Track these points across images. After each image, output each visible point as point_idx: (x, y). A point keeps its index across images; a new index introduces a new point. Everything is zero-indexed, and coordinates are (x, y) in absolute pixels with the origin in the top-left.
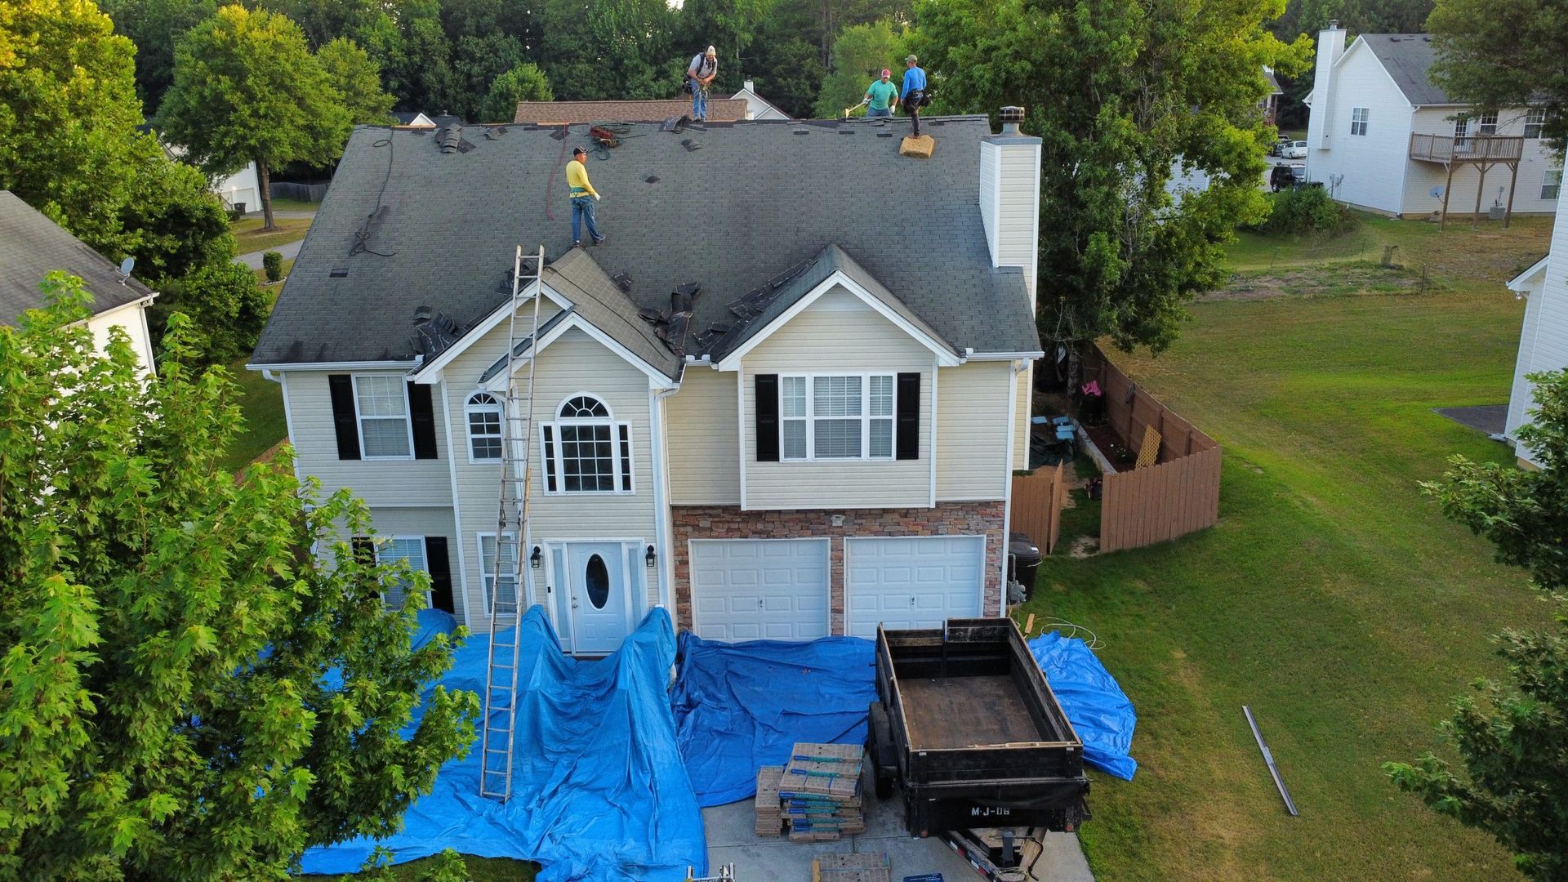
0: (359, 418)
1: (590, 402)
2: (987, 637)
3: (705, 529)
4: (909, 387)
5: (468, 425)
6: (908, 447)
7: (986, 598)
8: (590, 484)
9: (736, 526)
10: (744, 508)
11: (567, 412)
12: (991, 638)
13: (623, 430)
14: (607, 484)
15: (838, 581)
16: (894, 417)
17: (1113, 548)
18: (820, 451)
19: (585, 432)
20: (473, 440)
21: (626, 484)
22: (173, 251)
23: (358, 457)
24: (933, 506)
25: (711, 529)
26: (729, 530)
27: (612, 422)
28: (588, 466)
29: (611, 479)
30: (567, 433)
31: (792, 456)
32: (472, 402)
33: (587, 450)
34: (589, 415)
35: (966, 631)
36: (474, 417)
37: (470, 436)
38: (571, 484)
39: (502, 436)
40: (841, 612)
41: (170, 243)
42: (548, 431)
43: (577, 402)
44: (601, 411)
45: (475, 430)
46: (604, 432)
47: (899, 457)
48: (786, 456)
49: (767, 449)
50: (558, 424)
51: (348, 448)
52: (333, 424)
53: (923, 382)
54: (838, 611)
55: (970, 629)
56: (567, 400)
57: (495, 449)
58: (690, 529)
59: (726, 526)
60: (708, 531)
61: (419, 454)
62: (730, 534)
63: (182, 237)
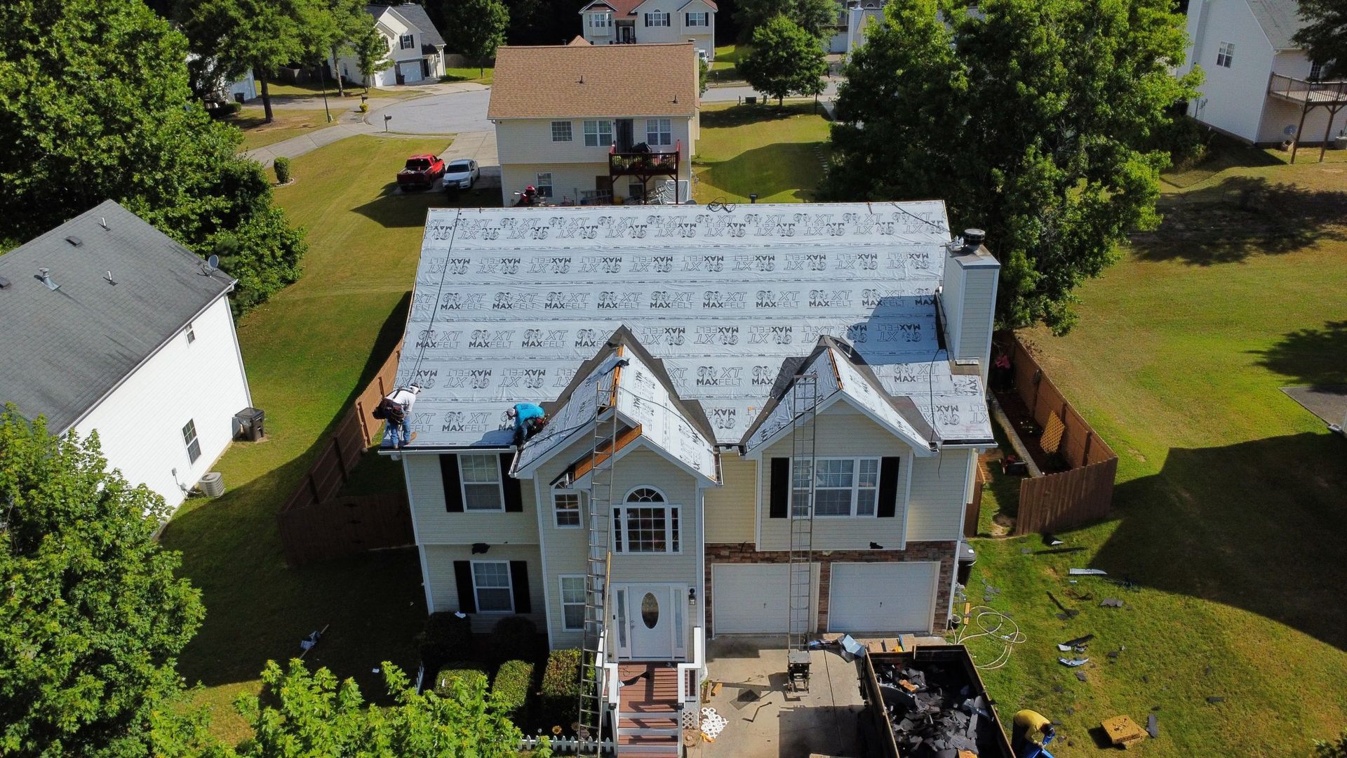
0: (463, 484)
1: (650, 492)
2: (945, 658)
3: (725, 557)
4: (891, 467)
5: (554, 502)
6: (887, 508)
7: (937, 604)
8: (647, 547)
9: (748, 554)
10: (758, 550)
11: (632, 498)
12: (948, 658)
13: (675, 512)
14: (661, 546)
15: (824, 593)
16: (877, 488)
17: (1027, 532)
18: (818, 511)
19: (646, 512)
20: (558, 514)
21: (676, 547)
22: (228, 211)
23: (461, 510)
24: (903, 548)
25: (728, 557)
26: (743, 557)
27: (667, 506)
28: (647, 536)
29: (664, 544)
30: (632, 513)
31: (797, 514)
32: (557, 487)
33: (646, 524)
34: (648, 500)
35: (930, 653)
36: (557, 498)
37: (555, 511)
38: (633, 547)
39: (580, 511)
40: (826, 613)
41: (222, 202)
42: (617, 512)
43: (640, 492)
44: (658, 498)
45: (559, 506)
46: (660, 512)
47: (880, 515)
48: (792, 514)
49: (778, 508)
50: (625, 506)
51: (454, 504)
52: (442, 487)
53: (901, 464)
55: (933, 651)
56: (633, 490)
57: (574, 519)
58: (713, 557)
59: (741, 555)
60: (727, 559)
61: (509, 509)
62: (743, 560)
63: (231, 196)
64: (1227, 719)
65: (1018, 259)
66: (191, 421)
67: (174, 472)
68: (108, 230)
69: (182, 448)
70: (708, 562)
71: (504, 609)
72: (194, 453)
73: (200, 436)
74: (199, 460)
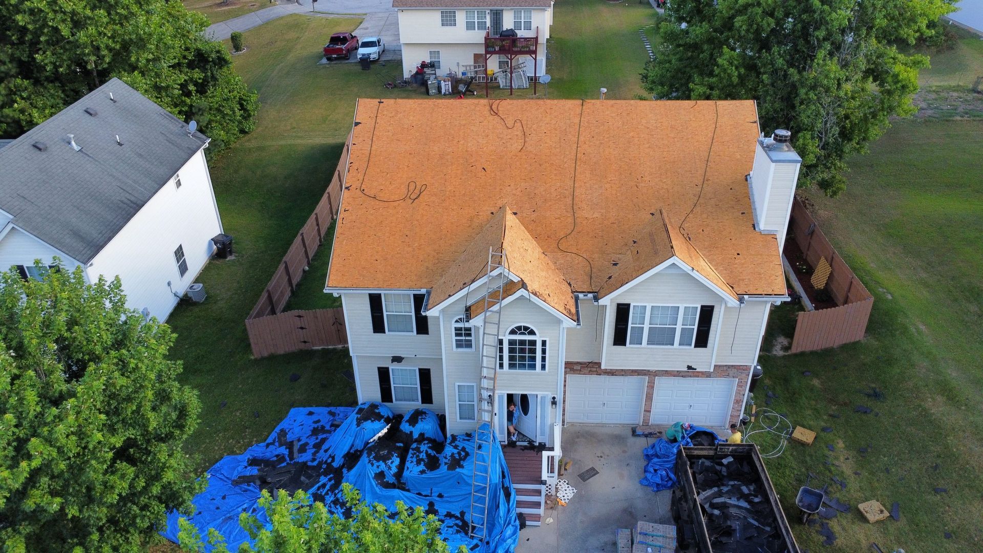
0: (385, 314)
1: (526, 328)
2: (740, 452)
3: (577, 370)
4: (707, 314)
5: (453, 333)
6: (702, 340)
8: (522, 366)
9: (595, 370)
10: (603, 367)
11: (513, 332)
12: (742, 452)
13: (544, 343)
14: (533, 367)
15: (649, 397)
16: (696, 327)
17: (799, 350)
18: (650, 342)
19: (522, 342)
20: (457, 340)
21: (543, 367)
22: (200, 81)
23: (384, 332)
25: (580, 370)
26: (591, 371)
27: (538, 339)
28: (523, 358)
29: (535, 365)
30: (511, 343)
31: (634, 344)
32: (457, 321)
33: (522, 351)
34: (525, 334)
35: (728, 449)
36: (456, 329)
37: (454, 338)
38: (512, 366)
39: (472, 338)
41: (197, 75)
42: (501, 341)
43: (519, 328)
44: (532, 333)
45: (457, 335)
46: (533, 343)
47: (696, 346)
48: (630, 343)
49: (620, 338)
50: (506, 338)
51: (378, 327)
52: (370, 315)
53: (716, 310)
54: (648, 411)
55: (731, 448)
56: (513, 327)
57: (469, 345)
58: (568, 370)
59: (589, 369)
60: (579, 372)
61: (419, 332)
62: (591, 373)
63: (204, 70)
64: (949, 507)
65: (804, 138)
66: (181, 246)
67: (169, 284)
68: (115, 102)
69: (174, 266)
70: (566, 373)
71: (413, 401)
72: (183, 269)
73: (187, 256)
74: (187, 274)
